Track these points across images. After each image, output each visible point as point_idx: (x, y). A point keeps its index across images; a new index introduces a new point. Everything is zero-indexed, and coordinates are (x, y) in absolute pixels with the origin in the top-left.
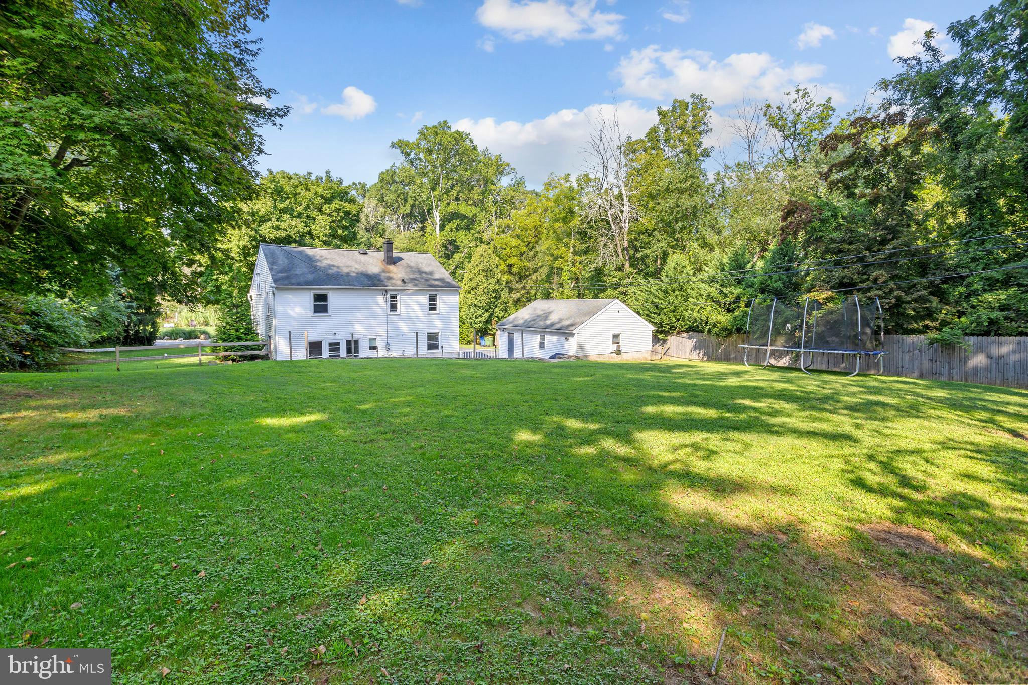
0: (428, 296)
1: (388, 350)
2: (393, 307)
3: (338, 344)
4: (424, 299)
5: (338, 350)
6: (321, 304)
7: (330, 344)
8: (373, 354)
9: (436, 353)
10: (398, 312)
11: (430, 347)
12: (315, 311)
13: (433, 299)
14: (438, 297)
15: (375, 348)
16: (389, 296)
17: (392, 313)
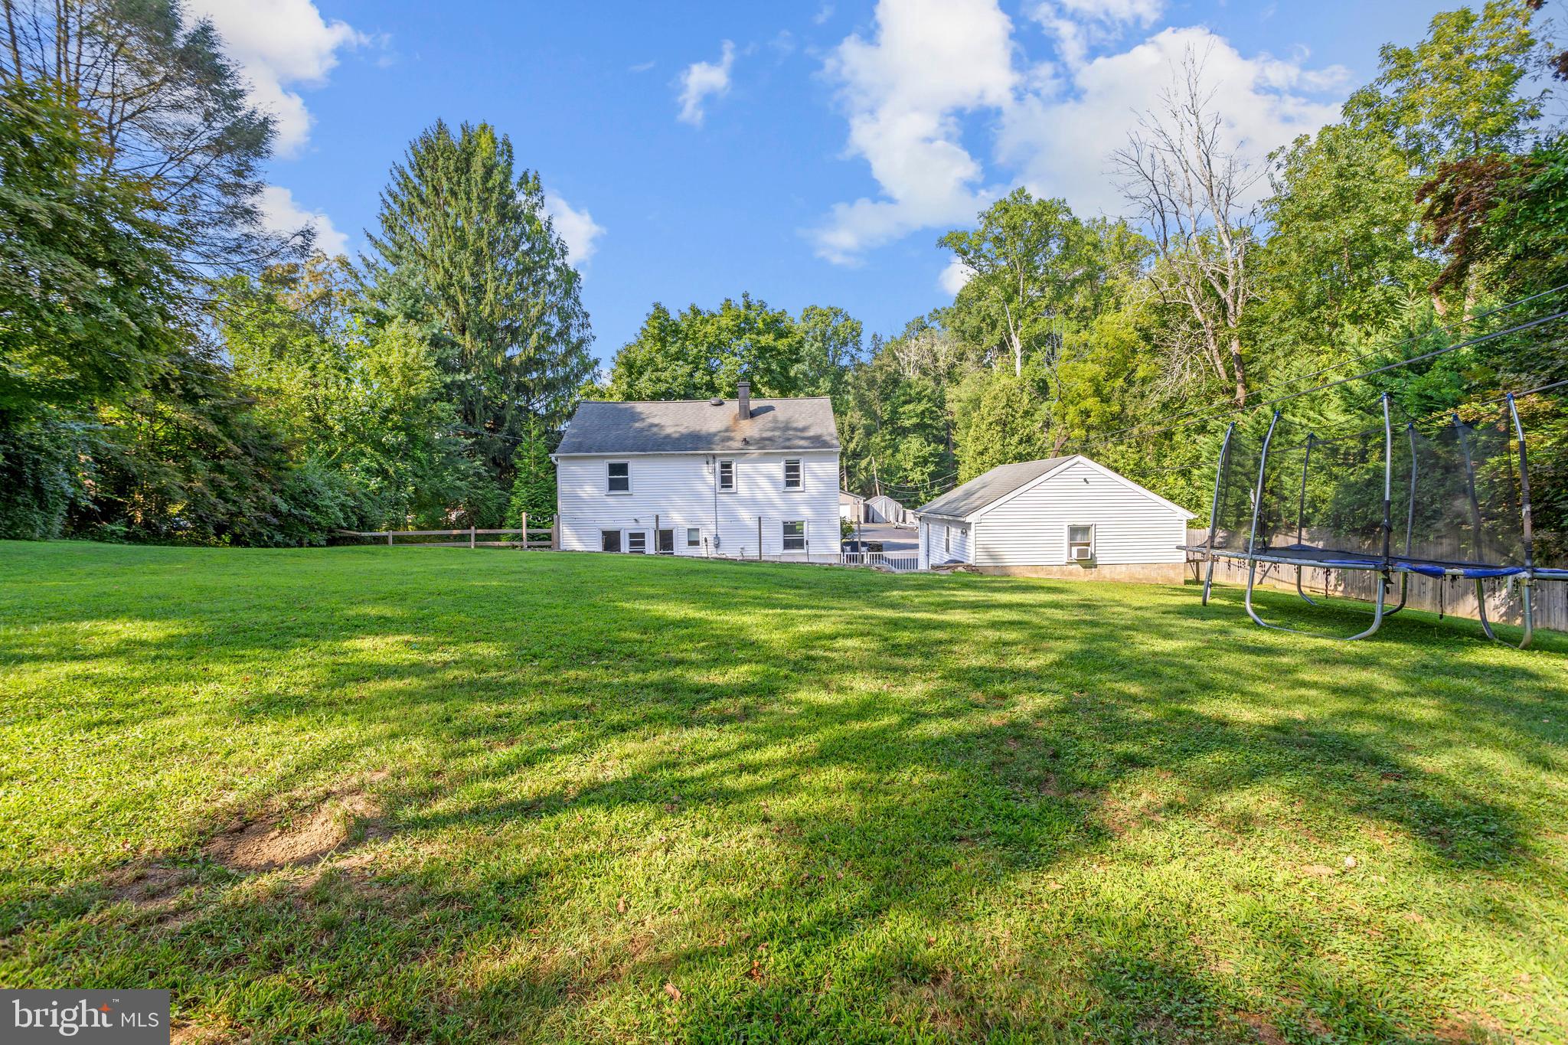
0: (783, 464)
1: (717, 546)
2: (726, 481)
3: (642, 535)
4: (778, 469)
5: (642, 543)
6: (618, 479)
7: (632, 535)
8: (692, 552)
9: (796, 555)
10: (733, 490)
11: (788, 545)
12: (611, 489)
13: (792, 469)
14: (801, 465)
15: (696, 543)
16: (718, 465)
17: (724, 490)
